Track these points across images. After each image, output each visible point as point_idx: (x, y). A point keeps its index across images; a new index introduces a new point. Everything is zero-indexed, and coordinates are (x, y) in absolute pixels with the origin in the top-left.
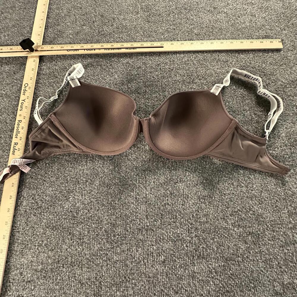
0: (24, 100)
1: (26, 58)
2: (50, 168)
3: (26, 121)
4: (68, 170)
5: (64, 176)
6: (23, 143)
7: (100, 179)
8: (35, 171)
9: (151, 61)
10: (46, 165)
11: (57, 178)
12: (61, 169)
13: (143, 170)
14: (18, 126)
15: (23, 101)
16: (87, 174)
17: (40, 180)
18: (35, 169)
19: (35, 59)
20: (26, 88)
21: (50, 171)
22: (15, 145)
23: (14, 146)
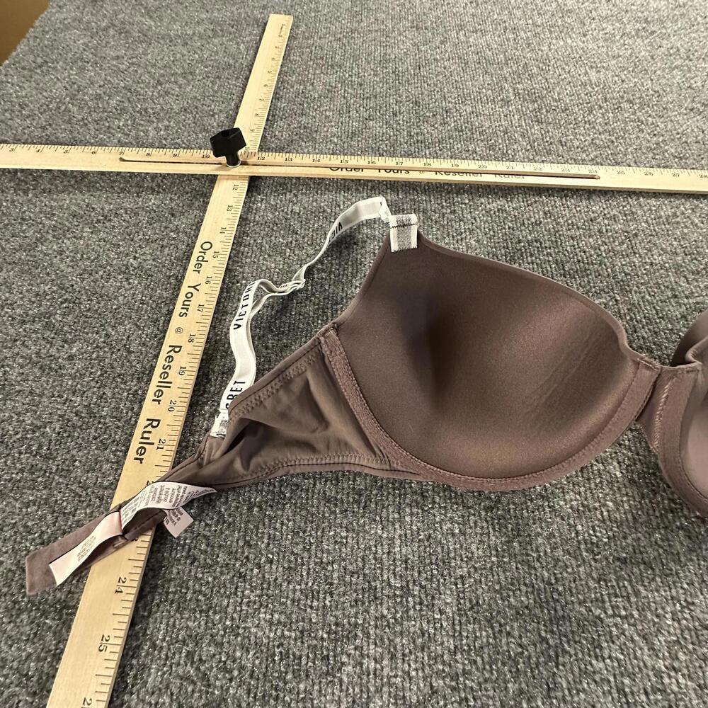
0: (194, 287)
1: (212, 179)
2: (264, 525)
3: (196, 348)
4: (334, 537)
5: (316, 564)
6: (177, 423)
7: (456, 584)
8: (208, 534)
9: (568, 210)
10: (250, 509)
11: (290, 568)
12: (304, 532)
13: (619, 559)
14: (167, 364)
15: (192, 290)
16: (406, 562)
17: (222, 573)
18: (207, 525)
19: (236, 182)
20: (204, 253)
21: (266, 536)
22: (149, 429)
23: (147, 429)
